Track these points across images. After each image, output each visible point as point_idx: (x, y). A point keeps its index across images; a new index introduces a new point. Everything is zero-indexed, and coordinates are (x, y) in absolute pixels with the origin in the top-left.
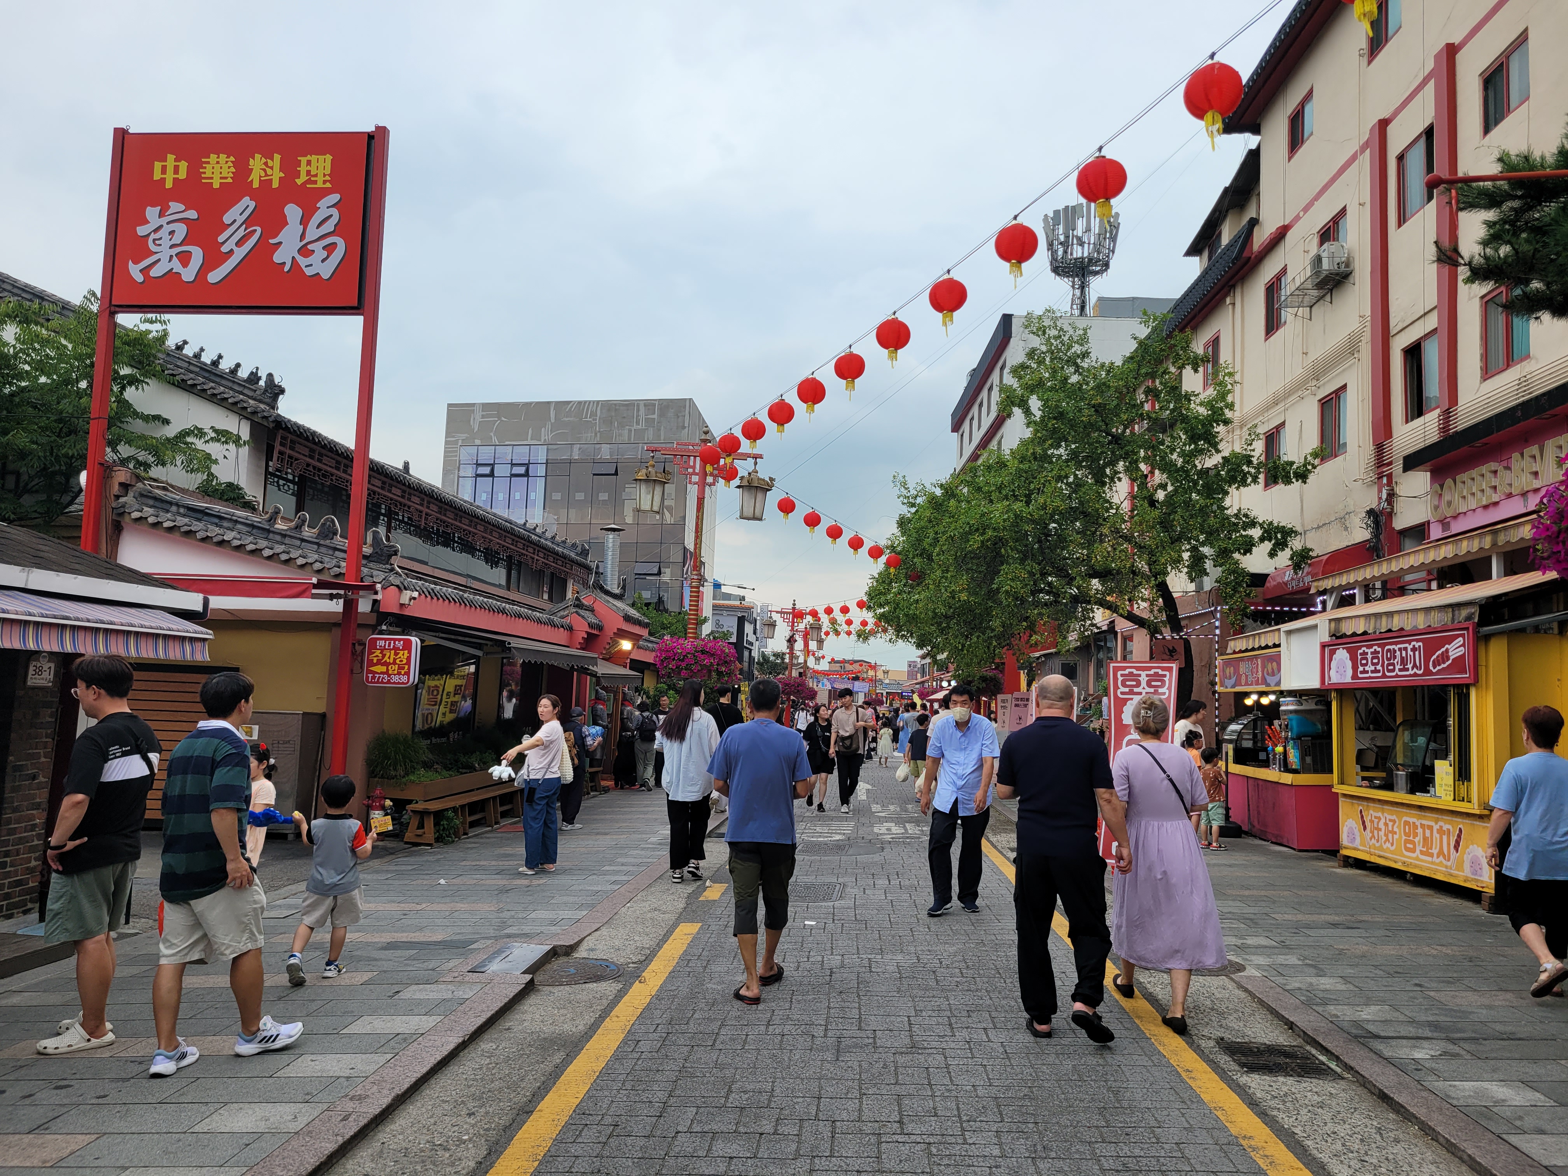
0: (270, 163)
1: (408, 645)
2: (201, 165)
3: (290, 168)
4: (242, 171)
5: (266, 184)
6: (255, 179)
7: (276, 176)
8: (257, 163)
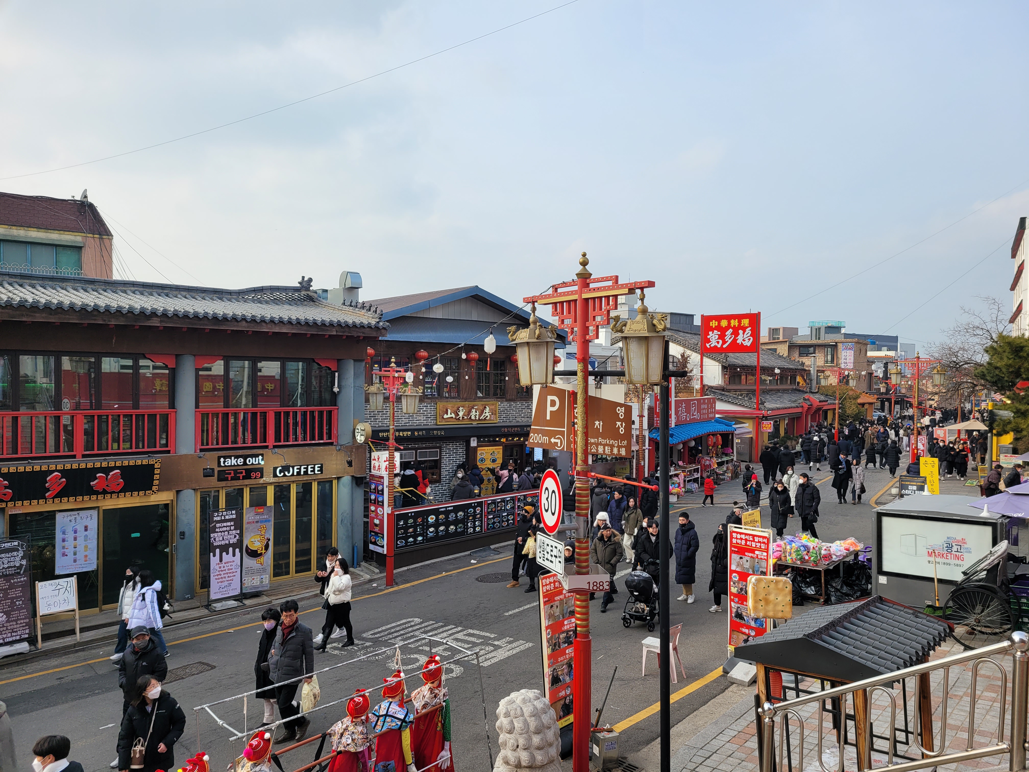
0: (735, 320)
1: (770, 423)
2: (720, 322)
3: (740, 322)
4: (729, 323)
5: (734, 326)
6: (732, 325)
7: (737, 324)
8: (732, 321)
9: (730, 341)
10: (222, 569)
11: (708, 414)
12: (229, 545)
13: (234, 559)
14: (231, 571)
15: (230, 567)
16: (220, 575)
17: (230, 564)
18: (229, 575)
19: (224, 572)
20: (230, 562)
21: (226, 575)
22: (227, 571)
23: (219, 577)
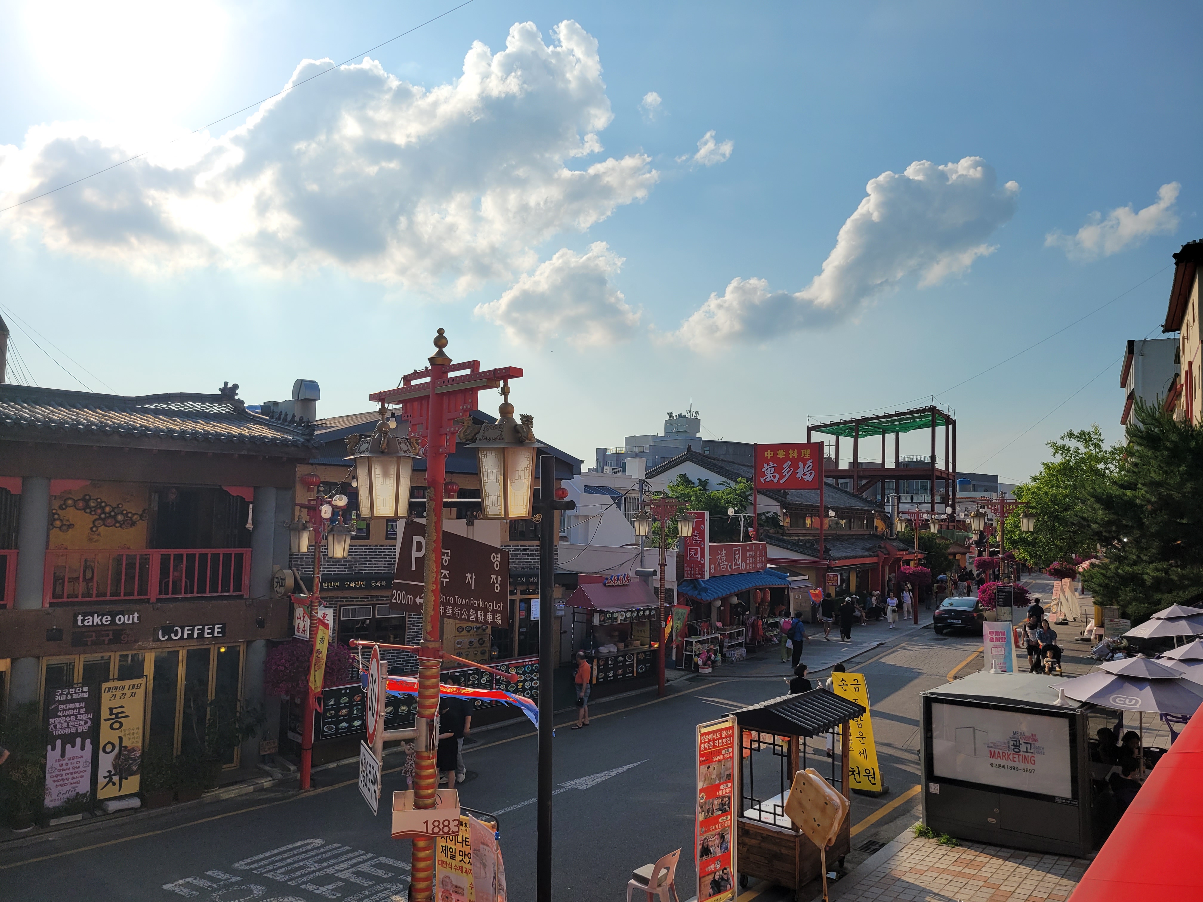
0: (794, 451)
1: (836, 576)
2: (777, 452)
3: (799, 453)
4: (787, 454)
5: (793, 457)
6: (791, 456)
7: (796, 454)
8: (791, 452)
9: (788, 475)
10: (64, 767)
11: (756, 563)
12: (77, 734)
13: (82, 753)
14: (76, 770)
15: (75, 765)
16: (61, 775)
17: (75, 760)
18: (75, 776)
19: (67, 771)
20: (77, 757)
21: (70, 776)
22: (71, 771)
23: (59, 778)
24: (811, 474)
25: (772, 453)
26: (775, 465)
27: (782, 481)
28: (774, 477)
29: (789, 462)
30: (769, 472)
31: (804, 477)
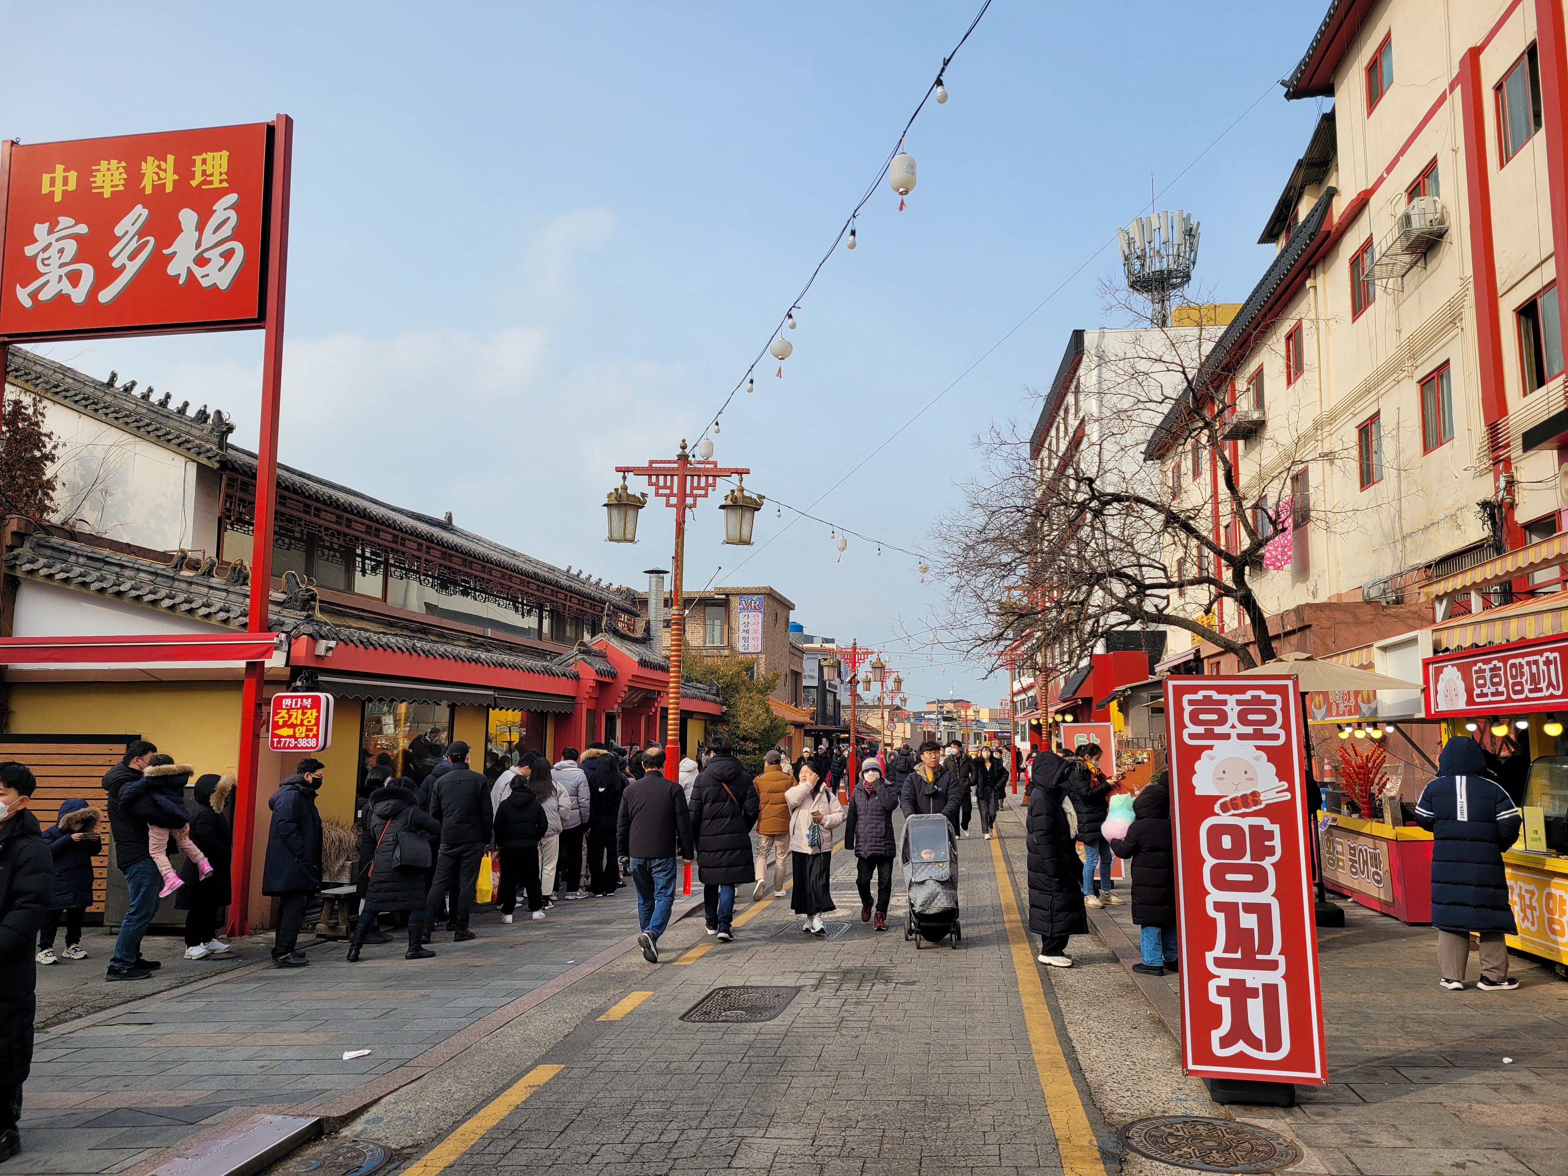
0: (163, 164)
1: (317, 703)
2: (91, 173)
3: (184, 170)
7: (170, 179)
8: (149, 167)
9: (132, 268)
24: (228, 255)
25: (73, 176)
26: (83, 229)
27: (106, 296)
28: (74, 278)
29: (140, 213)
30: (55, 262)
31: (198, 272)
